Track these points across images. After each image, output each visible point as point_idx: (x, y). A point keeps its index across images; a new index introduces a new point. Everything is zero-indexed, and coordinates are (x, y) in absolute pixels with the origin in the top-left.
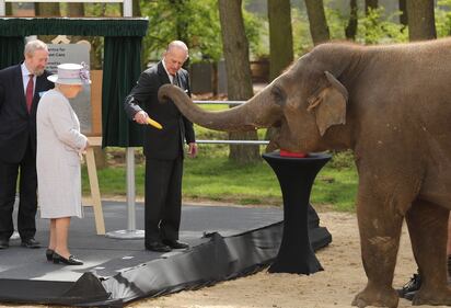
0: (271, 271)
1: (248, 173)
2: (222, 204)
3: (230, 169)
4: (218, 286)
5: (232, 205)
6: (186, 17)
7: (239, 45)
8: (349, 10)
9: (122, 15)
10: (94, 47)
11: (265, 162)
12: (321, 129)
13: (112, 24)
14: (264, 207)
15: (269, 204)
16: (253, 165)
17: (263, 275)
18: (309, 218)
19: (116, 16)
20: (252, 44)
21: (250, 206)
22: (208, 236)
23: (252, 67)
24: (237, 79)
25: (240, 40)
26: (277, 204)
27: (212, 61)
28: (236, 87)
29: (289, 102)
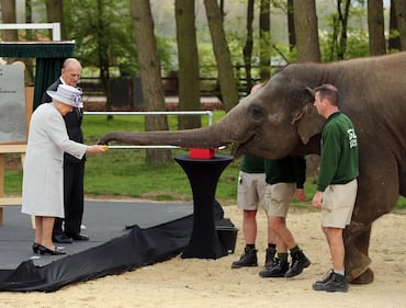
0: (183, 257)
1: (162, 173)
2: (140, 201)
3: (146, 170)
4: (138, 270)
5: (149, 201)
6: (105, 39)
7: (152, 64)
8: (246, 32)
9: (51, 39)
10: (29, 68)
11: (177, 164)
12: (303, 138)
13: (43, 47)
14: (176, 202)
15: (180, 199)
16: (165, 167)
17: (177, 260)
18: (215, 211)
19: (46, 41)
20: (163, 63)
21: (164, 202)
22: (128, 228)
23: (164, 82)
24: (151, 93)
25: (154, 59)
26: (187, 200)
27: (129, 78)
28: (151, 100)
29: (272, 118)
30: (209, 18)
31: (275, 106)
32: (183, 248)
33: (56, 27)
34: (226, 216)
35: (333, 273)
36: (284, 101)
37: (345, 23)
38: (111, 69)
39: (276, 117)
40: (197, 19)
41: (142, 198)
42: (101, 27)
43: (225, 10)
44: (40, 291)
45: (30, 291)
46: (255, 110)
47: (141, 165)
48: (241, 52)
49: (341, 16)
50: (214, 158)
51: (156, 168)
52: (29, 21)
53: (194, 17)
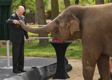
0: (53, 78)
1: (45, 47)
2: (37, 58)
3: (40, 47)
5: (40, 58)
11: (51, 44)
12: (71, 33)
14: (50, 58)
15: (52, 57)
16: (46, 45)
18: (65, 61)
20: (45, 7)
21: (46, 58)
22: (33, 68)
23: (46, 14)
24: (41, 18)
25: (42, 6)
26: (55, 57)
27: (33, 12)
28: (41, 21)
29: (61, 24)
32: (53, 75)
34: (69, 63)
39: (62, 24)
47: (38, 45)
51: (43, 46)
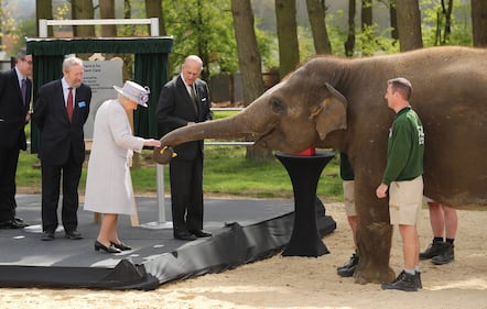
0: (284, 255)
3: (247, 167)
4: (238, 269)
5: (249, 198)
6: (205, 36)
7: (252, 59)
8: (348, 27)
9: (150, 34)
10: (126, 63)
11: (277, 161)
12: (321, 134)
13: (141, 43)
15: (281, 197)
16: (266, 163)
17: (277, 259)
18: (317, 208)
19: (145, 36)
20: (264, 58)
21: (265, 199)
22: (228, 226)
23: (265, 78)
24: (251, 88)
25: (254, 54)
26: (288, 197)
27: (229, 73)
29: (291, 111)
30: (310, 12)
31: (295, 99)
32: (284, 246)
33: (154, 22)
34: (327, 214)
35: (404, 272)
36: (303, 95)
37: (448, 17)
38: (210, 64)
39: (294, 111)
40: (298, 14)
41: (242, 195)
42: (201, 22)
43: (326, 5)
44: (140, 289)
45: (129, 290)
46: (276, 103)
47: (242, 162)
48: (343, 47)
49: (444, 11)
50: (314, 155)
51: (256, 166)
52: (128, 16)
53: (295, 12)
